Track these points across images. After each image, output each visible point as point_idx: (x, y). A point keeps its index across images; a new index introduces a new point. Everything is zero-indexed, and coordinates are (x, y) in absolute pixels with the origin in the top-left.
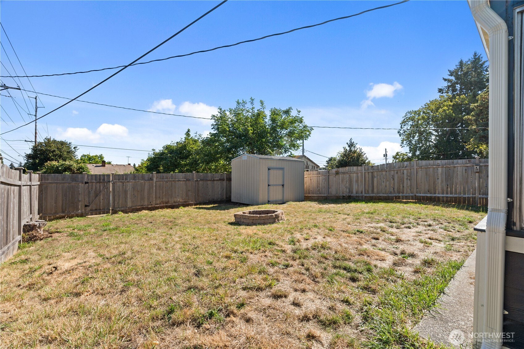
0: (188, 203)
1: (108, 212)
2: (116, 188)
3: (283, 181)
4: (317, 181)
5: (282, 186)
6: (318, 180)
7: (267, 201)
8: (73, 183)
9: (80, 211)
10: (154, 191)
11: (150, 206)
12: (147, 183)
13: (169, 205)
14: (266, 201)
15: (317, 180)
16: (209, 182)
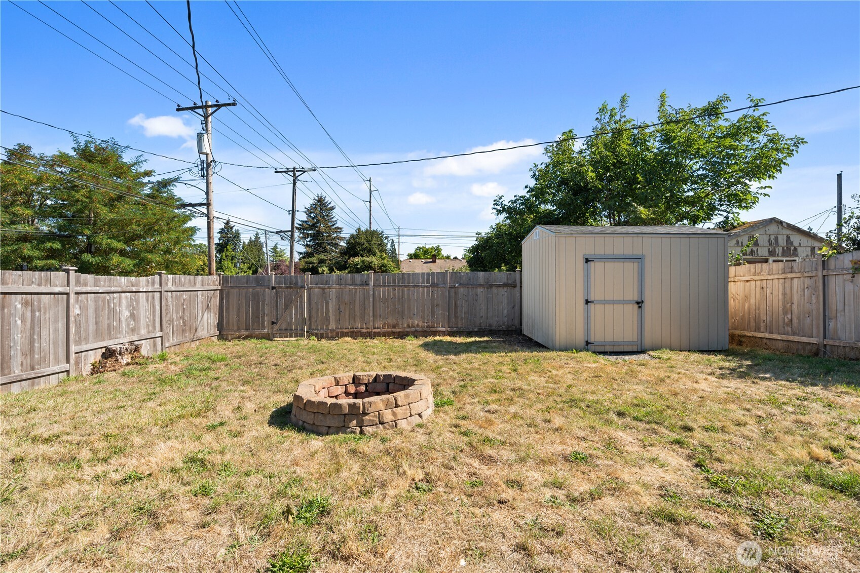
0: (434, 329)
1: (302, 336)
2: (312, 297)
3: (641, 292)
4: (784, 294)
5: (636, 306)
6: (788, 291)
7: (583, 344)
8: (258, 289)
9: (266, 330)
10: (371, 304)
11: (364, 331)
12: (359, 291)
13: (398, 330)
14: (581, 341)
15: (784, 288)
16: (480, 290)
